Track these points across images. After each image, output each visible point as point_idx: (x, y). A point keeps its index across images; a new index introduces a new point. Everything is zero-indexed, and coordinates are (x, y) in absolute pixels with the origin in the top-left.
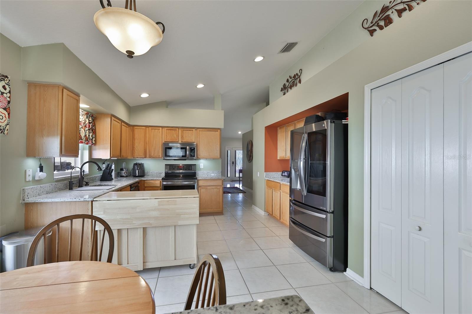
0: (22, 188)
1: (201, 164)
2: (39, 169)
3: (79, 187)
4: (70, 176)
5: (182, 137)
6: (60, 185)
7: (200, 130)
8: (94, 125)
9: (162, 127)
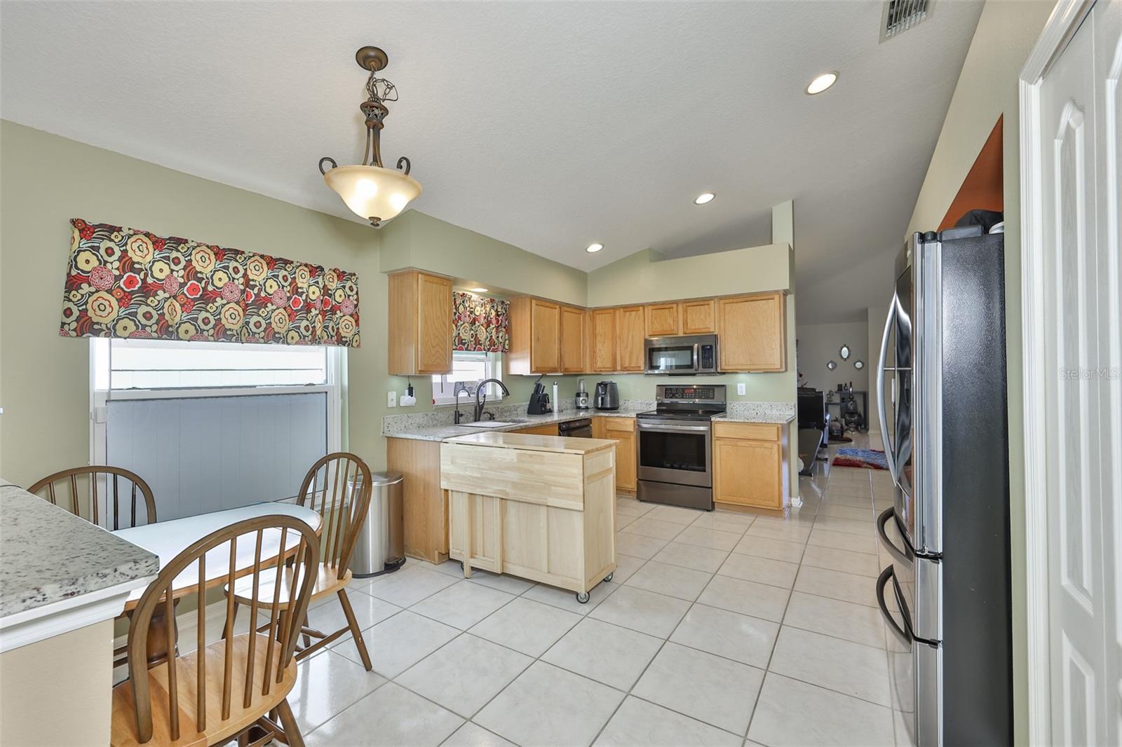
0: (382, 418)
1: (739, 385)
2: (407, 391)
3: (475, 421)
5: (685, 323)
6: (442, 416)
7: (727, 301)
8: (508, 318)
9: (643, 305)
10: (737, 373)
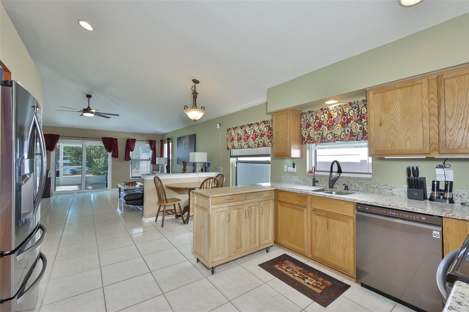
2: (292, 165)
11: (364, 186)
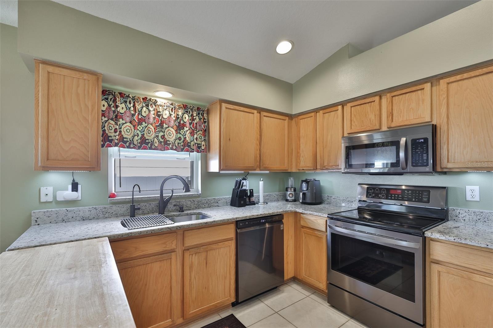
0: (33, 211)
2: (70, 187)
4: (132, 197)
5: (391, 114)
6: (117, 209)
9: (342, 104)
10: (466, 172)
11: (196, 204)
